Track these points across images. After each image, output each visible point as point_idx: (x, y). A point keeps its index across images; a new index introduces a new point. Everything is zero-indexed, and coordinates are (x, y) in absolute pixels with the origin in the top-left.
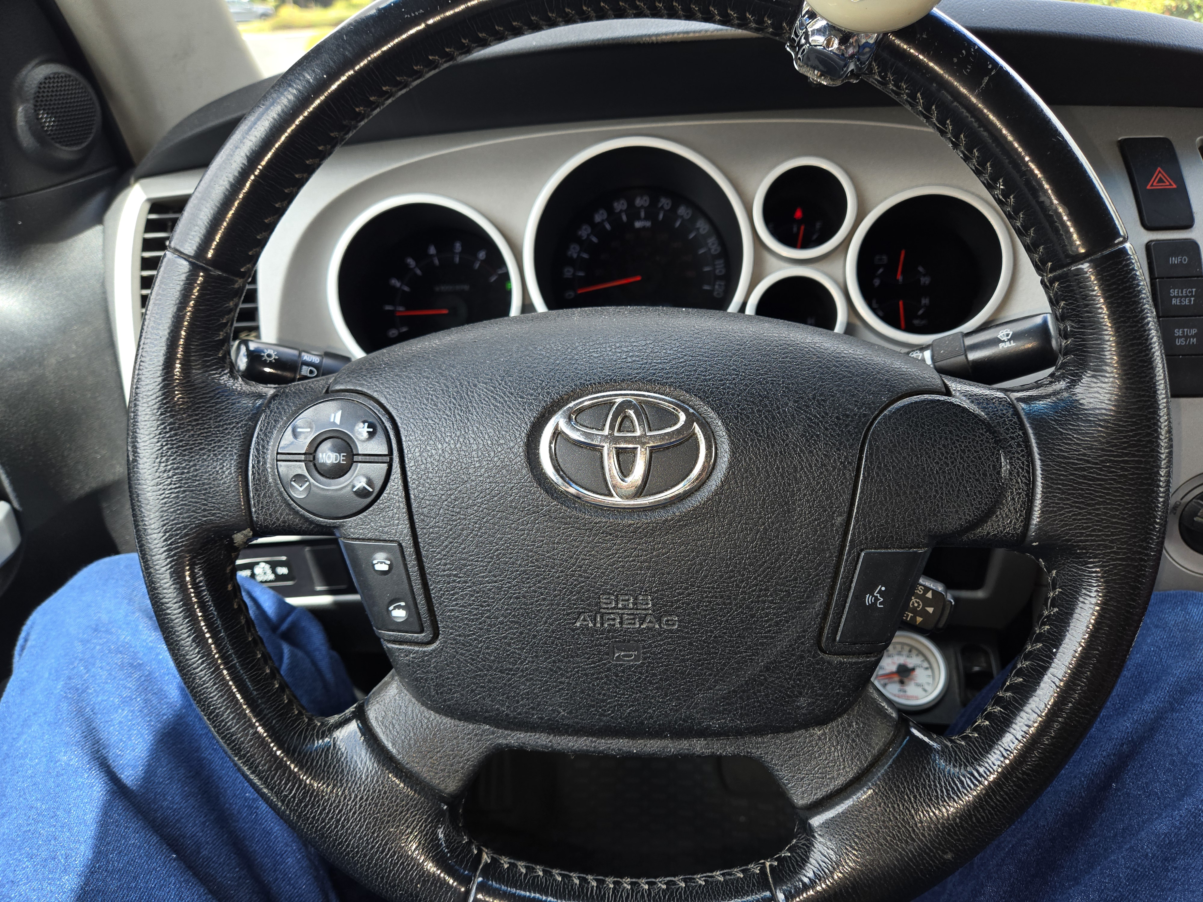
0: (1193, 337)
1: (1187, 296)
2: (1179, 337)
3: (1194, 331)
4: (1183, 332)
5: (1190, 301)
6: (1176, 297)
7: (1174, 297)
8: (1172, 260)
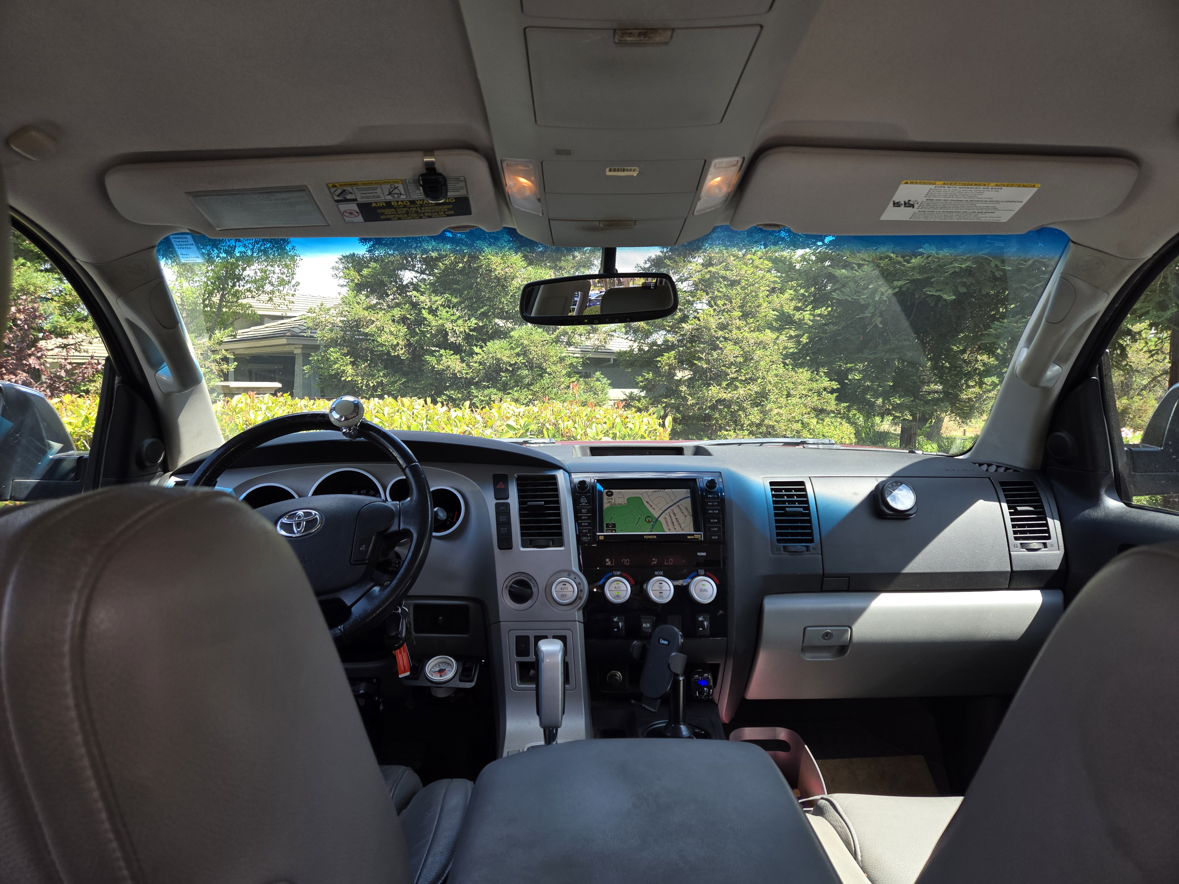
2: (502, 531)
3: (506, 529)
5: (505, 520)
7: (501, 519)
8: (501, 508)
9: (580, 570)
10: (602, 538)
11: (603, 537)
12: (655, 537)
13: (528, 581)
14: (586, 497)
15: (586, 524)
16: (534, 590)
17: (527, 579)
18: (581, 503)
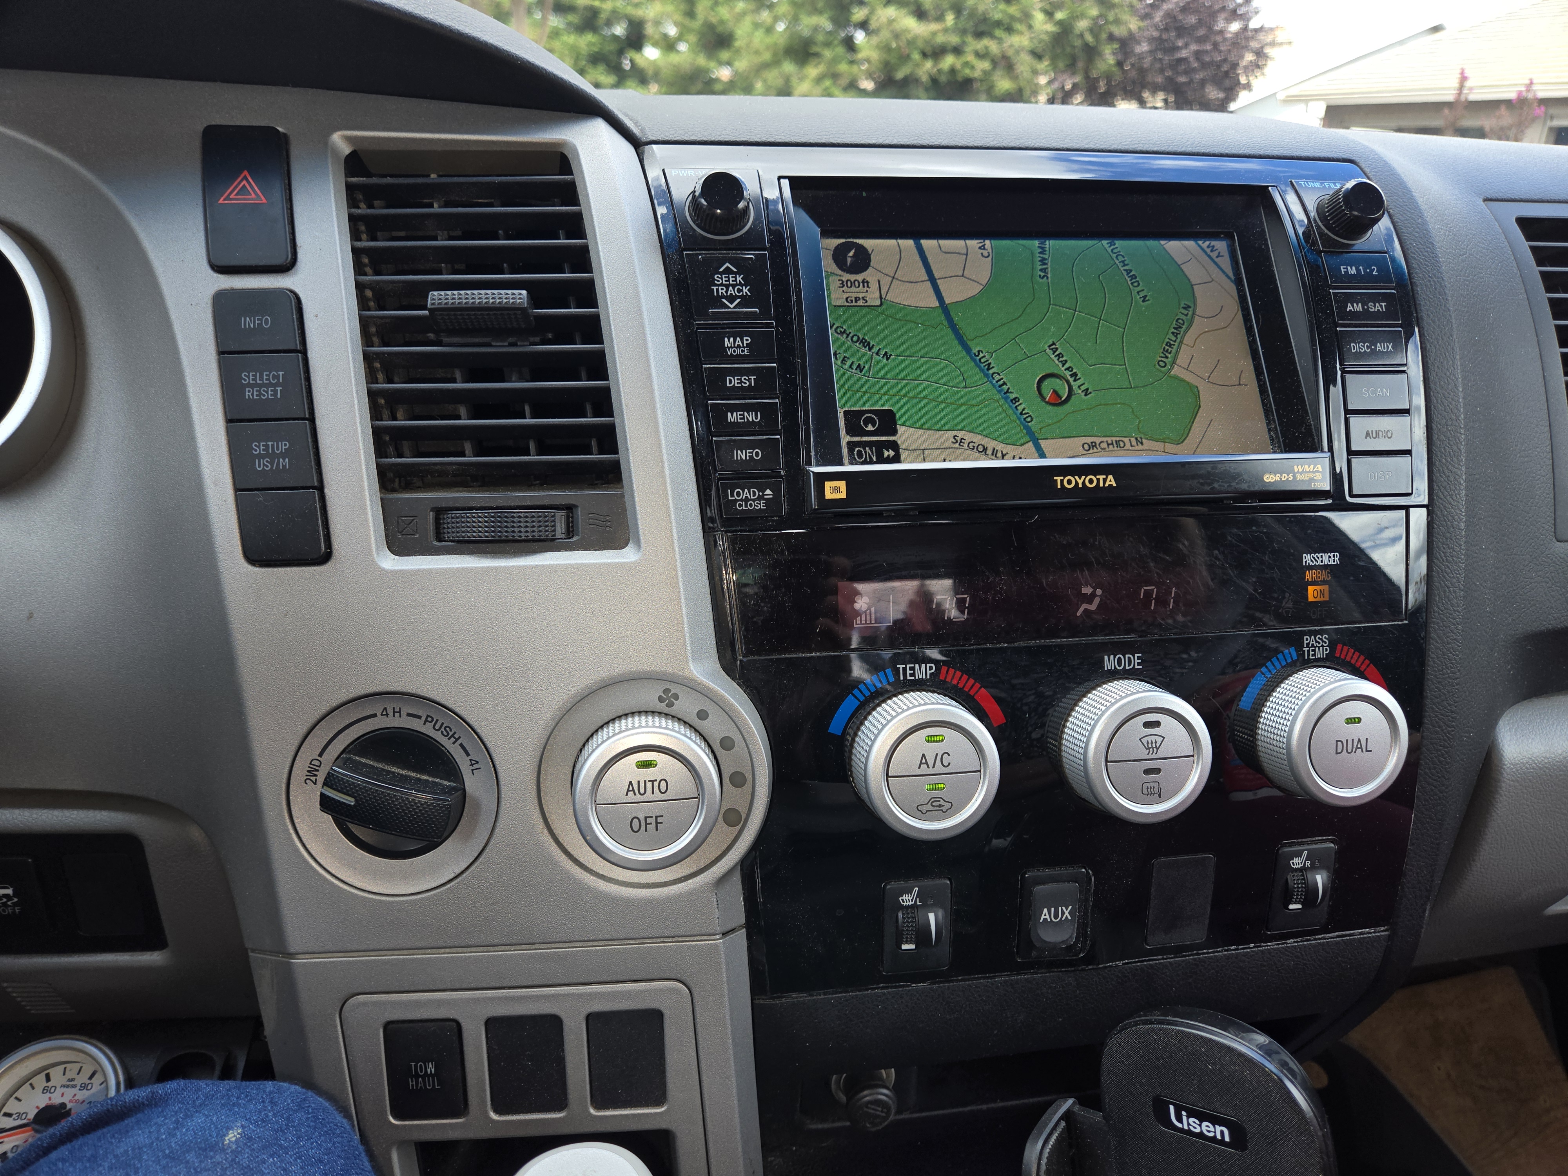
0: (283, 455)
1: (271, 385)
2: (260, 456)
3: (284, 446)
4: (267, 446)
5: (275, 392)
6: (252, 386)
7: (249, 385)
8: (249, 322)
9: (728, 667)
10: (836, 491)
11: (842, 485)
12: (1111, 481)
13: (438, 736)
14: (742, 267)
15: (750, 417)
16: (473, 783)
17: (427, 730)
18: (717, 301)
